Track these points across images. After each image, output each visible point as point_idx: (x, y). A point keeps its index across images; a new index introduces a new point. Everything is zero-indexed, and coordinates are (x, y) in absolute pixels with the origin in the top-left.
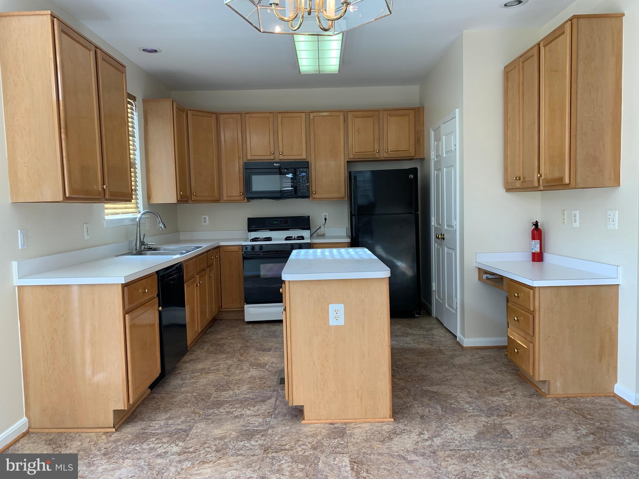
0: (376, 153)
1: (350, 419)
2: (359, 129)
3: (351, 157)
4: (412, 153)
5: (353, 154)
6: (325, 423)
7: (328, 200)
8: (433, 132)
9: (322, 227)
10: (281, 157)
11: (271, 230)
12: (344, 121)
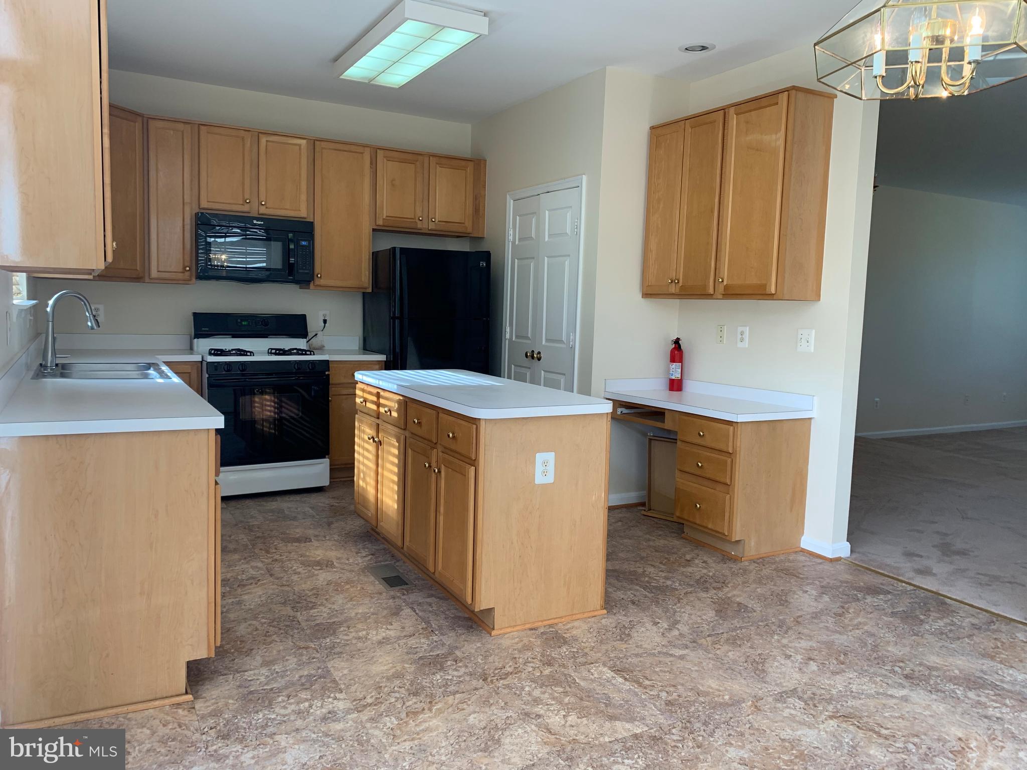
0: (417, 221)
1: (555, 619)
2: (393, 180)
3: (380, 222)
4: (468, 226)
5: (384, 219)
6: (523, 630)
7: (341, 289)
8: (512, 201)
9: (320, 333)
10: (263, 210)
11: (234, 336)
12: (371, 163)
